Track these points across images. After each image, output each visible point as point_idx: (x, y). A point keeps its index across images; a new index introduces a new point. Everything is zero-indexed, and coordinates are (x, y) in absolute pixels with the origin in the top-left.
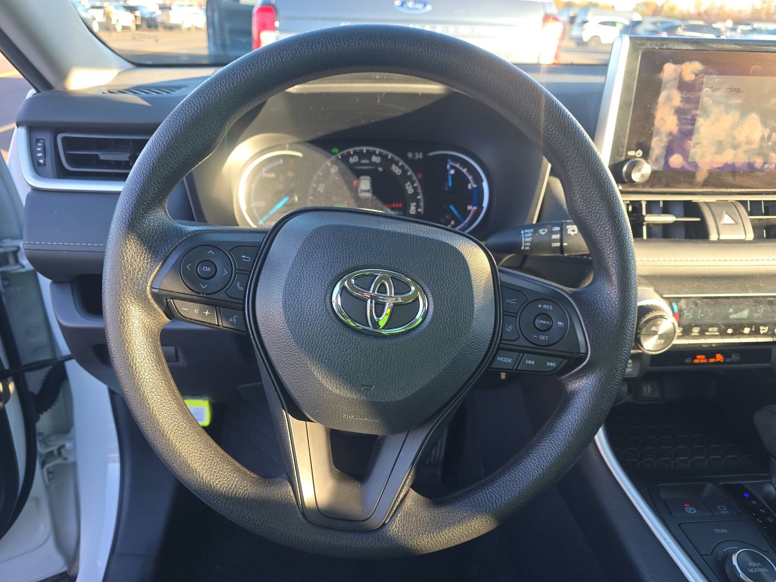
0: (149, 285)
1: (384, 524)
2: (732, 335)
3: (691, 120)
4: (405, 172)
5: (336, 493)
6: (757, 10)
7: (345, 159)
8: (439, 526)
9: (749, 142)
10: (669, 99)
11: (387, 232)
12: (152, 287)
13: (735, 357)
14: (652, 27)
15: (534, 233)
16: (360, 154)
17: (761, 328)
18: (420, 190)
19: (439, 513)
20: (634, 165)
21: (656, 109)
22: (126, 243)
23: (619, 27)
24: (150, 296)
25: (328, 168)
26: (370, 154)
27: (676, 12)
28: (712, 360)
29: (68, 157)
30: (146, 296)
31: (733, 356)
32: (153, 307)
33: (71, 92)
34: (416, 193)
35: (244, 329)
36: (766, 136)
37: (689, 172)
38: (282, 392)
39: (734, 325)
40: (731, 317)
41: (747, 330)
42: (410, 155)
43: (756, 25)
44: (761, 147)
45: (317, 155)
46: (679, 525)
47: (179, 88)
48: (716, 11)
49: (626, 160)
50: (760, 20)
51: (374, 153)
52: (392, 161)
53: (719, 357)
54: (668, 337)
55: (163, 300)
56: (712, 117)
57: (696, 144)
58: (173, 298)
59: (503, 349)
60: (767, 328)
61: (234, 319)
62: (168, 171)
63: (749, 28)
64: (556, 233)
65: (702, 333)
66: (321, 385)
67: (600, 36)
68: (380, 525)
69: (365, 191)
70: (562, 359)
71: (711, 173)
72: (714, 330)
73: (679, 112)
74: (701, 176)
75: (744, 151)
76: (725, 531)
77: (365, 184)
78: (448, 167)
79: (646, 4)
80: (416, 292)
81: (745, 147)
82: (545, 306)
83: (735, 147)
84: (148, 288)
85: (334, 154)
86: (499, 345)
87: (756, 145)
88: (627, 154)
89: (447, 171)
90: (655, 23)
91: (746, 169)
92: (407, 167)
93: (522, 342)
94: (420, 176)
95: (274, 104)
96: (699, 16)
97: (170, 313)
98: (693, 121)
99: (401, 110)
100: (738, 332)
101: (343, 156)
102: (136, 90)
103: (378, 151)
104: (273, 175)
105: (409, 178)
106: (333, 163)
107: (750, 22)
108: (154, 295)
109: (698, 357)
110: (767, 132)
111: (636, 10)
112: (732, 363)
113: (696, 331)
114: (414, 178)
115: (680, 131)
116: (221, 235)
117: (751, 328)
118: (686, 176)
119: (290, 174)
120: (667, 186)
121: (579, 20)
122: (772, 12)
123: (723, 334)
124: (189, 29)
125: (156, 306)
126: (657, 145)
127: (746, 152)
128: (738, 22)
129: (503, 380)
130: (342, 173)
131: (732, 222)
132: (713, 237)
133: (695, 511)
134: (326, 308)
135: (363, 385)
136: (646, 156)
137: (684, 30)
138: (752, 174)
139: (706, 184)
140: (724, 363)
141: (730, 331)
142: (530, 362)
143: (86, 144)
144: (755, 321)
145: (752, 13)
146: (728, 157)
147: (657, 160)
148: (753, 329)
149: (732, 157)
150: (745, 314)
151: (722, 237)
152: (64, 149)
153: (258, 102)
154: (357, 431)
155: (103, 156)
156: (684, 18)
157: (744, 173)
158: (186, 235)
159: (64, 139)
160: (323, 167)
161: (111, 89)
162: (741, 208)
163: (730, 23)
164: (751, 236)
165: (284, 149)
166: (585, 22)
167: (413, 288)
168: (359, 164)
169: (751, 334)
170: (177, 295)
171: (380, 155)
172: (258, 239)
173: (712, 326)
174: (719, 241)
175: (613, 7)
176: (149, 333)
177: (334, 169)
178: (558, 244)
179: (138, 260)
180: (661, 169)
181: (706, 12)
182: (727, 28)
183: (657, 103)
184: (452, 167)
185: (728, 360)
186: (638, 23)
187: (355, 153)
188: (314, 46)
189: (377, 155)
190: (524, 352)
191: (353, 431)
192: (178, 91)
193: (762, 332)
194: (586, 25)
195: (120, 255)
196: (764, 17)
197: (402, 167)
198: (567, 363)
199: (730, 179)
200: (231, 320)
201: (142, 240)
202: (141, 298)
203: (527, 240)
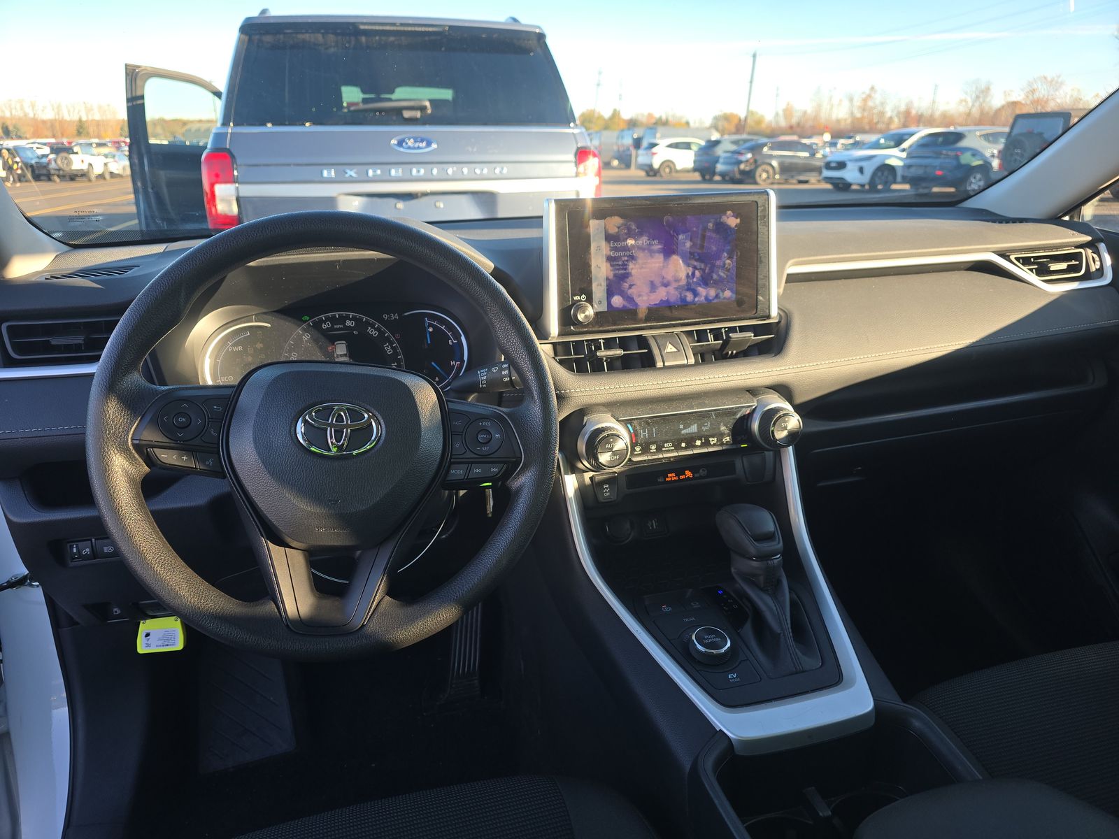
0: (130, 436)
1: (363, 626)
2: (686, 448)
3: (622, 265)
4: (381, 333)
5: (317, 608)
6: (858, 119)
7: (317, 326)
8: (412, 620)
9: (677, 280)
10: (599, 248)
11: (341, 373)
12: (132, 439)
13: (702, 472)
14: (734, 148)
15: (487, 372)
16: (333, 319)
17: (711, 439)
18: (399, 350)
19: (410, 610)
20: (580, 308)
21: (590, 259)
22: (107, 403)
23: (695, 148)
24: (131, 447)
25: (300, 337)
26: (343, 319)
27: (763, 126)
28: (682, 477)
29: (14, 345)
30: (128, 447)
31: (701, 471)
32: (134, 457)
33: (10, 280)
34: (396, 353)
35: (221, 471)
36: (690, 274)
37: (631, 309)
38: (259, 521)
39: (685, 439)
40: (683, 432)
41: (698, 443)
42: (385, 317)
43: (858, 138)
44: (688, 284)
45: (286, 324)
46: (654, 622)
47: (130, 268)
48: (810, 123)
49: (573, 305)
50: (864, 132)
51: (348, 317)
52: (368, 324)
53: (688, 474)
54: (622, 454)
55: (143, 450)
56: (640, 261)
57: (631, 286)
58: (153, 447)
59: (455, 463)
60: (716, 439)
61: (210, 462)
62: (142, 339)
63: (851, 141)
64: (505, 369)
65: (659, 449)
66: (293, 504)
67: (674, 161)
68: (360, 626)
69: (341, 356)
70: (502, 465)
71: (650, 309)
72: (668, 445)
73: (610, 259)
74: (642, 313)
75: (675, 288)
76: (693, 619)
77: (341, 349)
78: (427, 325)
79: (727, 118)
80: (370, 418)
81: (675, 285)
82: (484, 424)
83: (666, 285)
84: (129, 440)
85: (306, 321)
86: (450, 460)
87: (684, 282)
88: (573, 299)
89: (425, 330)
90: (735, 142)
91: (680, 303)
92: (383, 329)
93: (469, 455)
94: (398, 336)
95: (235, 278)
96: (791, 129)
97: (149, 460)
98: (625, 266)
99: (361, 275)
100: (691, 444)
101: (314, 323)
102: (83, 273)
103: (351, 315)
104: (240, 348)
105: (388, 339)
106: (305, 330)
107: (852, 134)
108: (135, 446)
109: (669, 475)
110: (690, 270)
111: (715, 127)
112: (701, 477)
113: (653, 447)
114: (392, 338)
115: (615, 275)
116: (193, 391)
117: (701, 440)
118: (629, 314)
119: (259, 346)
120: (615, 324)
121: (645, 143)
122: (875, 121)
123: (678, 448)
124: (101, 176)
125: (136, 456)
126: (599, 290)
127: (676, 289)
128: (837, 135)
129: (490, 518)
130: (315, 340)
131: (674, 350)
132: (659, 364)
133: (670, 609)
134: (292, 439)
135: (330, 501)
136: (590, 300)
137: (771, 148)
138: (687, 307)
139: (647, 319)
140: (694, 478)
141: (683, 445)
142: (477, 471)
143: (30, 331)
144: (703, 433)
145: (853, 122)
146: (661, 294)
147: (600, 302)
148: (703, 441)
149: (665, 294)
150: (694, 428)
151: (667, 364)
152: (10, 339)
153: (220, 278)
154: (330, 544)
155: (55, 341)
156: (772, 134)
157: (678, 306)
158: (160, 393)
159: (9, 328)
160: (294, 335)
161: (53, 274)
162: (684, 338)
163: (827, 137)
164: (692, 361)
165: (252, 322)
166: (653, 145)
167: (366, 415)
168: (332, 329)
169: (703, 445)
170: (156, 443)
171: (354, 318)
172: (228, 392)
173: (667, 442)
174: (665, 367)
175: (688, 123)
176: (131, 479)
177: (306, 337)
178: (507, 379)
179: (119, 417)
180: (606, 310)
181: (798, 124)
182: (825, 143)
183: (590, 254)
184: (430, 325)
185: (696, 475)
186: (717, 143)
187: (328, 319)
188: (264, 232)
189: (351, 320)
190: (472, 463)
191: (327, 544)
192: (130, 272)
193: (712, 443)
194: (654, 150)
195: (102, 413)
196: (867, 127)
197: (378, 329)
198: (507, 468)
199: (668, 313)
200: (207, 463)
201: (121, 399)
202: (124, 450)
203: (483, 378)
